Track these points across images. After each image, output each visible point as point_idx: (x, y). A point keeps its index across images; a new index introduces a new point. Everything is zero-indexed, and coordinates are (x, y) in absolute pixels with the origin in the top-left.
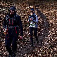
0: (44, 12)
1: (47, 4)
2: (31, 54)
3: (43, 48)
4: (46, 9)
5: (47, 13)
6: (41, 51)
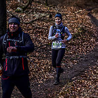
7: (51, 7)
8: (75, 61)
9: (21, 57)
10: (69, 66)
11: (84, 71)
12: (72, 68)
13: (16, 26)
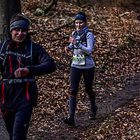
7: (84, 7)
8: (119, 85)
9: (26, 80)
10: (112, 93)
11: (132, 100)
12: (115, 96)
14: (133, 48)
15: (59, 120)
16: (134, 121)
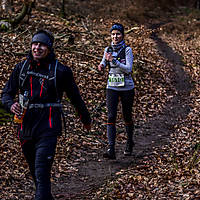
0: (175, 43)
1: (182, 19)
2: (139, 169)
3: (175, 150)
4: (182, 35)
5: (185, 46)
6: (166, 161)
8: (122, 135)
13: (43, 48)
14: (144, 80)
15: (31, 188)
16: (144, 189)
